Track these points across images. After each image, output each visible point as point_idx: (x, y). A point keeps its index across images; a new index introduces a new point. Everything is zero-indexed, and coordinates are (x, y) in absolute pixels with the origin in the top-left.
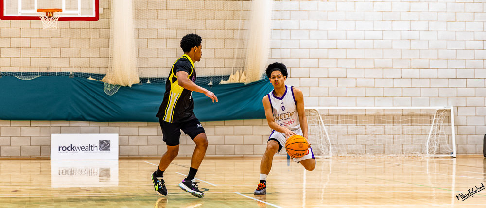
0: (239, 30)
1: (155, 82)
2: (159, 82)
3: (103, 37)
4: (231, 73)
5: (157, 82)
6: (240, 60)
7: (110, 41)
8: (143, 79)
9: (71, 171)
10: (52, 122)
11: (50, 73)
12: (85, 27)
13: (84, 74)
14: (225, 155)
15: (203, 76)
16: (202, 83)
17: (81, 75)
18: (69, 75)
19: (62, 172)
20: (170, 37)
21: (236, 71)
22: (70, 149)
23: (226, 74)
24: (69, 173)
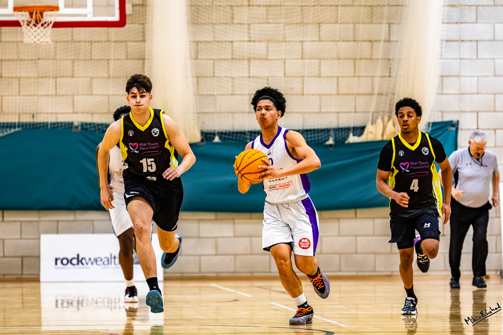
0: (382, 44)
1: (228, 139)
2: (236, 140)
3: (132, 57)
4: (367, 122)
5: (232, 140)
6: (384, 97)
7: (146, 65)
8: (207, 134)
9: (78, 302)
10: (43, 213)
11: (37, 124)
12: (100, 39)
13: (98, 125)
14: (358, 272)
15: (316, 127)
16: (314, 141)
17: (94, 127)
18: (72, 128)
19: (62, 304)
20: (256, 57)
21: (377, 118)
22: (75, 261)
23: (359, 124)
24: (75, 304)
